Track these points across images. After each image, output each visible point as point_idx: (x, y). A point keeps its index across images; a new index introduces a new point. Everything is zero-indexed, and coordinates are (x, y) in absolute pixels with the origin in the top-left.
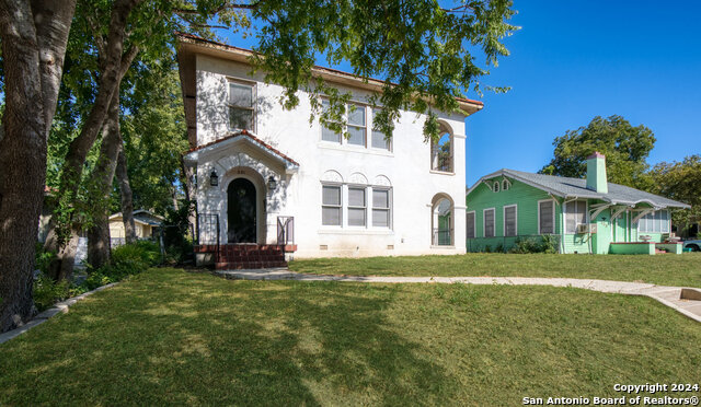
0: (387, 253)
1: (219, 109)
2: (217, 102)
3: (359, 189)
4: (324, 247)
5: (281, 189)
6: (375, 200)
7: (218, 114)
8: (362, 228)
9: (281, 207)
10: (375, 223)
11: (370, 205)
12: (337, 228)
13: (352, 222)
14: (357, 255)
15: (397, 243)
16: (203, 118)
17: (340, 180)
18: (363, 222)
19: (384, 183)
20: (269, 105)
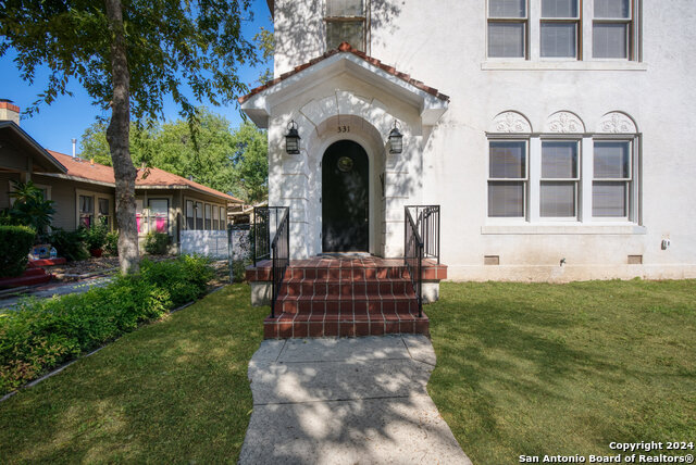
0: (629, 272)
1: (312, 28)
2: (307, 15)
3: (563, 146)
4: (492, 259)
5: (416, 154)
6: (599, 165)
7: (309, 36)
8: (570, 221)
9: (416, 188)
10: (599, 211)
11: (588, 174)
12: (519, 221)
13: (547, 210)
14: (561, 275)
15: (651, 251)
16: (287, 46)
17: (527, 130)
18: (573, 209)
19: (622, 126)
20: (394, 10)
